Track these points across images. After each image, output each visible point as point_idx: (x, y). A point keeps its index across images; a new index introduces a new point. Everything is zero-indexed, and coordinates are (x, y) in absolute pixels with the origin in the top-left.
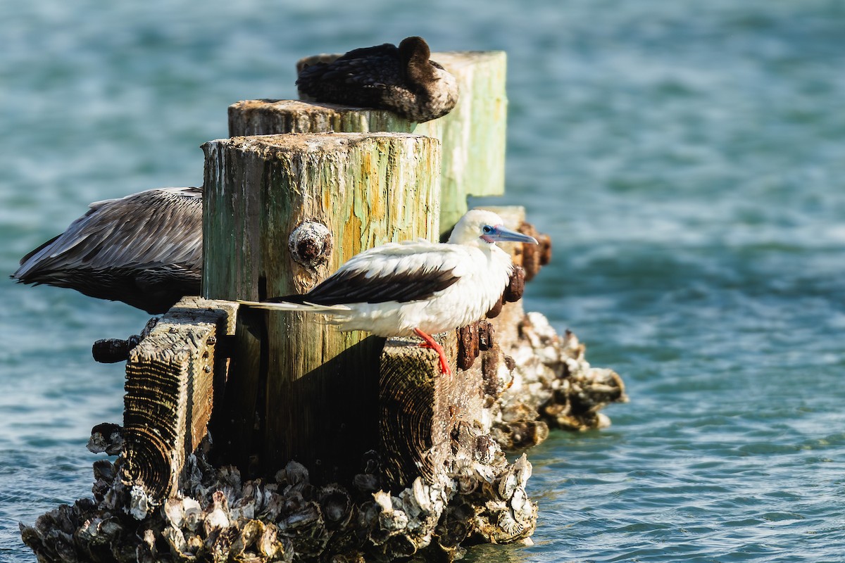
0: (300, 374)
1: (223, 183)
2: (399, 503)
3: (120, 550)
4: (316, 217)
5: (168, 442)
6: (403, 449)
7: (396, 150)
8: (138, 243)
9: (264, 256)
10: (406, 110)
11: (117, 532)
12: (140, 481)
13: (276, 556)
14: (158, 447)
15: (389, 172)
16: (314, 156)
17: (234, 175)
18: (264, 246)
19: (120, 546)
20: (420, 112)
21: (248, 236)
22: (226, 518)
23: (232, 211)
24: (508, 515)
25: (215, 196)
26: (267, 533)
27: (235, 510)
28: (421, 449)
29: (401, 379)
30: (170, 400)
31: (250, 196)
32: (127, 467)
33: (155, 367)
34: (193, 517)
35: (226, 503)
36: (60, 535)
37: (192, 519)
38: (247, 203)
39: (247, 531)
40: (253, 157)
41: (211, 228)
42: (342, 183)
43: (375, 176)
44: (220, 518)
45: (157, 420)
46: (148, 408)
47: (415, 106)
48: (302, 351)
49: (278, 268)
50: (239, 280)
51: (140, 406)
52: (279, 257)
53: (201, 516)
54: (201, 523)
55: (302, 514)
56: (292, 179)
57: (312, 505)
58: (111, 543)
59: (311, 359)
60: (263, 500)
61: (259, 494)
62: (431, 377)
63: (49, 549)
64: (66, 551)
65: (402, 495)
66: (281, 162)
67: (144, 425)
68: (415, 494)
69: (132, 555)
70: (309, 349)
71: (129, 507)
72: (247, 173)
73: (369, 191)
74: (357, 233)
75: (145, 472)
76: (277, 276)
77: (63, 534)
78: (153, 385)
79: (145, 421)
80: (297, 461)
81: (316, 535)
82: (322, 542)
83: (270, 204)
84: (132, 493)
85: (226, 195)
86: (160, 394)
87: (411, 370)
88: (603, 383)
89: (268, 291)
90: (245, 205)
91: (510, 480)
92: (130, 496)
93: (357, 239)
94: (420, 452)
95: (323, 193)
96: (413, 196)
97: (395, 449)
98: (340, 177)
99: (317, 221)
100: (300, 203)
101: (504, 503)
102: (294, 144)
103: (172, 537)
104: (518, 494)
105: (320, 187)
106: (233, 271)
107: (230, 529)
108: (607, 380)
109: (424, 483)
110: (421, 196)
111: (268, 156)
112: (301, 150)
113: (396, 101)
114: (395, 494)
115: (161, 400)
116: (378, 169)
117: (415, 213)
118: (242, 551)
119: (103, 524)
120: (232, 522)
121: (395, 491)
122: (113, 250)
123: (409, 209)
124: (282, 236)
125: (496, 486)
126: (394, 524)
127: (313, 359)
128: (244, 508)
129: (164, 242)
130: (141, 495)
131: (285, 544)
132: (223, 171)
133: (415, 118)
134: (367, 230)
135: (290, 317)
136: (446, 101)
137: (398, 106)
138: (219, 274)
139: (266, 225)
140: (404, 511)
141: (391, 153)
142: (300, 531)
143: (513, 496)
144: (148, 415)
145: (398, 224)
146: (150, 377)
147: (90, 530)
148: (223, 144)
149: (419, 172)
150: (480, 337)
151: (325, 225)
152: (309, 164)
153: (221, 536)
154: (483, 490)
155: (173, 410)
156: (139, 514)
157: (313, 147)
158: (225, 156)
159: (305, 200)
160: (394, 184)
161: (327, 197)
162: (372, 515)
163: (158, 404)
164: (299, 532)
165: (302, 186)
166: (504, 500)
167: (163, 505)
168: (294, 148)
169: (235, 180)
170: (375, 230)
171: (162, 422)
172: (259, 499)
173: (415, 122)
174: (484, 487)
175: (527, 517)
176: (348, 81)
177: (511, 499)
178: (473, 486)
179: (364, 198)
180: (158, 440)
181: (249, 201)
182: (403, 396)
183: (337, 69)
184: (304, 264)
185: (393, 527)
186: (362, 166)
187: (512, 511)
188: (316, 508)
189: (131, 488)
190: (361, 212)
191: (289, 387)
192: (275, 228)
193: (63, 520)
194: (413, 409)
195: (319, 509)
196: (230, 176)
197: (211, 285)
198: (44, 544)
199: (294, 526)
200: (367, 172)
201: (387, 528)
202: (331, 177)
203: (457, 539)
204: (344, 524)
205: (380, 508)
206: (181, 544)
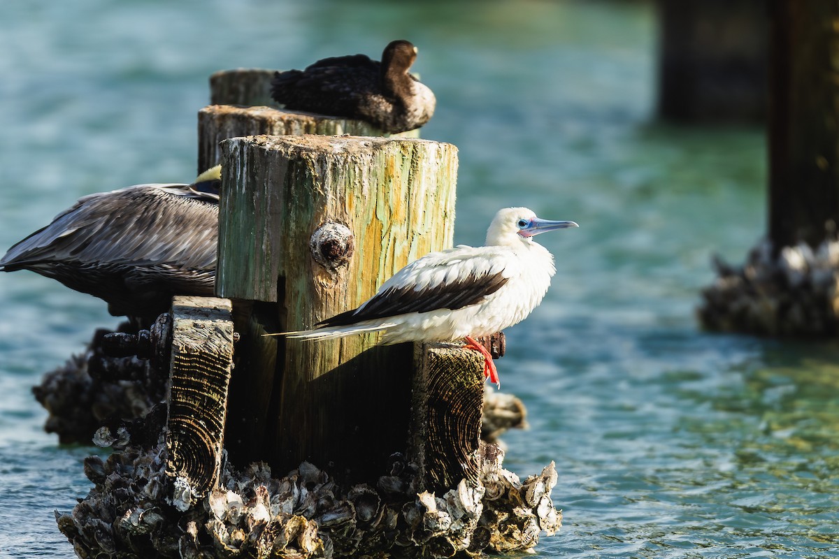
0: (317, 374)
1: (244, 181)
2: (443, 504)
3: (161, 541)
4: (339, 218)
5: (213, 434)
6: (449, 450)
7: (419, 155)
8: (126, 241)
9: (285, 256)
10: (381, 120)
11: (158, 523)
12: (183, 472)
13: (316, 553)
14: (203, 439)
15: (411, 176)
16: (339, 157)
17: (256, 174)
18: (285, 246)
19: (161, 537)
20: (395, 123)
21: (268, 235)
22: (267, 513)
23: (252, 208)
24: (534, 522)
25: (235, 194)
26: (309, 529)
27: (275, 505)
28: (467, 451)
29: (450, 380)
30: (218, 392)
31: (272, 195)
32: (171, 458)
33: (203, 358)
34: (236, 511)
35: (268, 498)
36: (99, 523)
37: (236, 513)
38: (269, 202)
39: (290, 526)
40: (277, 156)
41: (229, 225)
42: (366, 184)
43: (397, 179)
44: (261, 512)
45: (204, 412)
46: (195, 399)
47: (390, 116)
48: (320, 352)
49: (299, 268)
50: (257, 278)
51: (187, 397)
52: (299, 257)
53: (244, 509)
54: (244, 517)
55: (336, 513)
56: (316, 179)
57: (346, 504)
58: (151, 533)
59: (328, 361)
60: (300, 497)
61: (296, 490)
62: (479, 378)
63: (86, 538)
64: (105, 540)
65: (446, 496)
66: (305, 162)
67: (190, 416)
68: (460, 495)
69: (174, 547)
70: (327, 350)
71: (171, 498)
72: (270, 172)
73: (391, 194)
74: (378, 235)
75: (190, 462)
76: (297, 276)
77: (103, 523)
78: (201, 376)
79: (191, 412)
80: (310, 462)
81: (348, 534)
82: (355, 542)
83: (293, 204)
84: (176, 484)
85: (247, 193)
86: (207, 385)
87: (461, 371)
88: (505, 409)
89: (286, 291)
90: (267, 203)
91: (539, 487)
92: (173, 487)
93: (378, 242)
94: (466, 453)
95: (347, 195)
96: (433, 202)
97: (440, 450)
98: (364, 179)
99: (339, 222)
100: (324, 204)
101: (530, 510)
102: (319, 145)
103: (216, 529)
104: (545, 502)
105: (344, 188)
106: (251, 269)
107: (273, 524)
108: (510, 405)
109: (468, 485)
110: (441, 202)
111: (292, 155)
112: (326, 150)
113: (372, 111)
114: (439, 495)
115: (208, 392)
116: (401, 172)
117: (435, 218)
118: (284, 546)
119: (145, 514)
120: (273, 517)
121: (439, 492)
122: (102, 246)
123: (429, 214)
124: (304, 237)
125: (523, 493)
126: (438, 525)
127: (330, 361)
128: (283, 503)
129: (155, 240)
130: (184, 486)
131: (325, 541)
132: (245, 169)
133: (389, 129)
134: (388, 234)
135: (308, 318)
136: (421, 115)
137: (374, 116)
138: (236, 272)
139: (287, 225)
140: (448, 512)
141: (414, 157)
142: (334, 529)
143: (539, 503)
144: (195, 407)
145: (418, 228)
146: (199, 368)
147: (132, 520)
148: (246, 142)
149: (440, 178)
150: (492, 346)
151: (347, 226)
152: (334, 165)
153: (266, 530)
154: (509, 497)
155: (220, 402)
156: (183, 507)
157: (337, 148)
158: (247, 154)
159: (329, 201)
160: (416, 188)
161: (350, 199)
162: (414, 515)
163: (205, 396)
164: (332, 531)
165: (326, 187)
166: (531, 507)
167: (207, 497)
168: (318, 148)
169: (257, 178)
170: (395, 234)
171: (208, 414)
172: (296, 496)
173: (389, 133)
174: (511, 494)
175: (551, 525)
176: (324, 89)
177: (537, 507)
178: (499, 492)
179: (386, 201)
180: (204, 432)
181: (271, 199)
182: (452, 396)
183: (312, 76)
184: (325, 265)
185: (436, 528)
186: (386, 169)
187: (538, 518)
188: (350, 507)
189: (174, 479)
190: (383, 215)
191: (305, 387)
192: (297, 227)
193: (101, 509)
194: (461, 410)
195: (353, 508)
196: (252, 174)
197: (227, 283)
198: (81, 532)
199: (328, 524)
200: (390, 175)
201: (431, 529)
202: (355, 179)
203: (481, 544)
204: (374, 525)
205: (423, 509)
206: (225, 537)
